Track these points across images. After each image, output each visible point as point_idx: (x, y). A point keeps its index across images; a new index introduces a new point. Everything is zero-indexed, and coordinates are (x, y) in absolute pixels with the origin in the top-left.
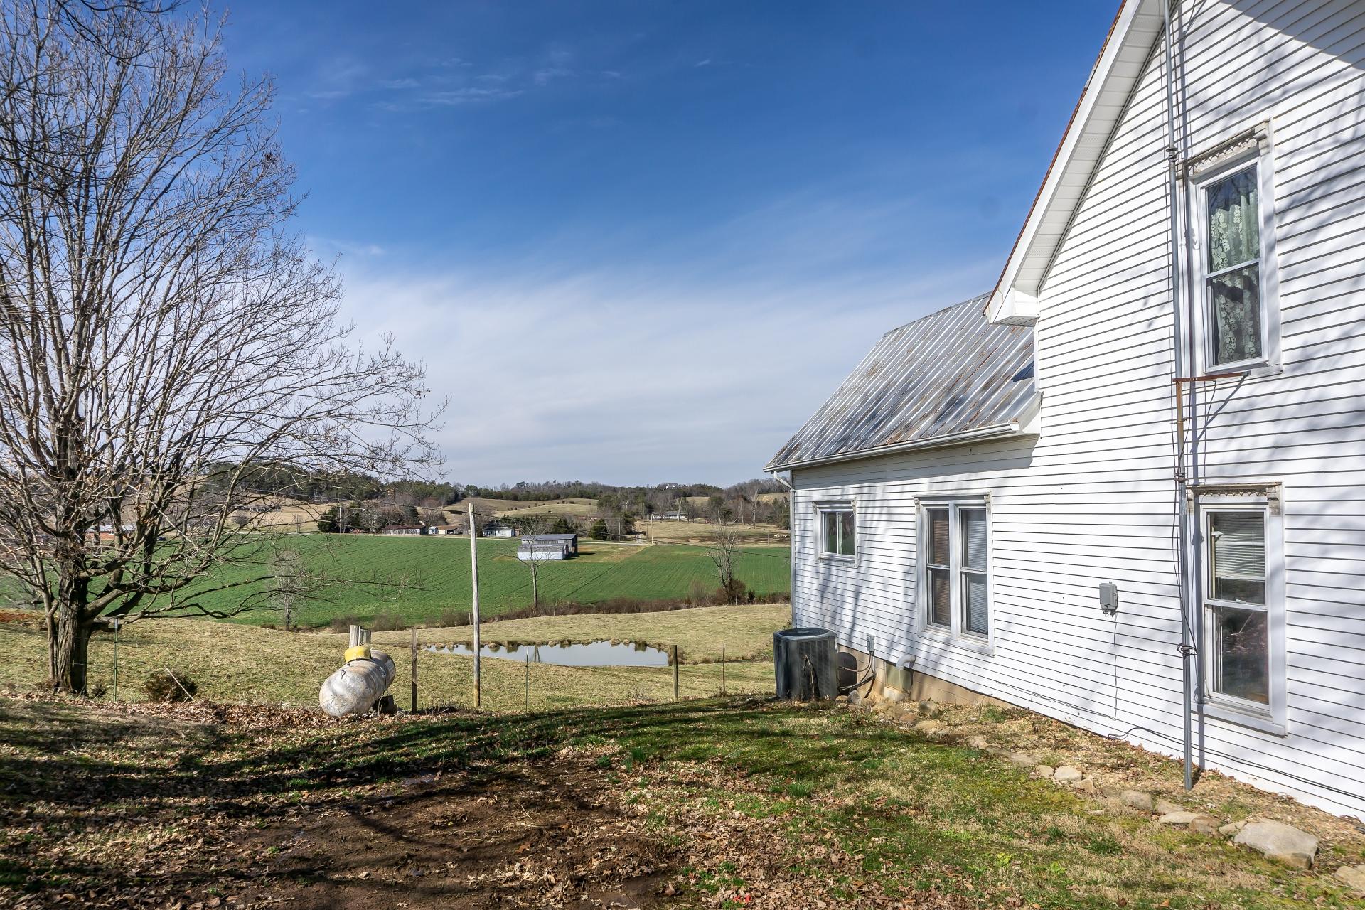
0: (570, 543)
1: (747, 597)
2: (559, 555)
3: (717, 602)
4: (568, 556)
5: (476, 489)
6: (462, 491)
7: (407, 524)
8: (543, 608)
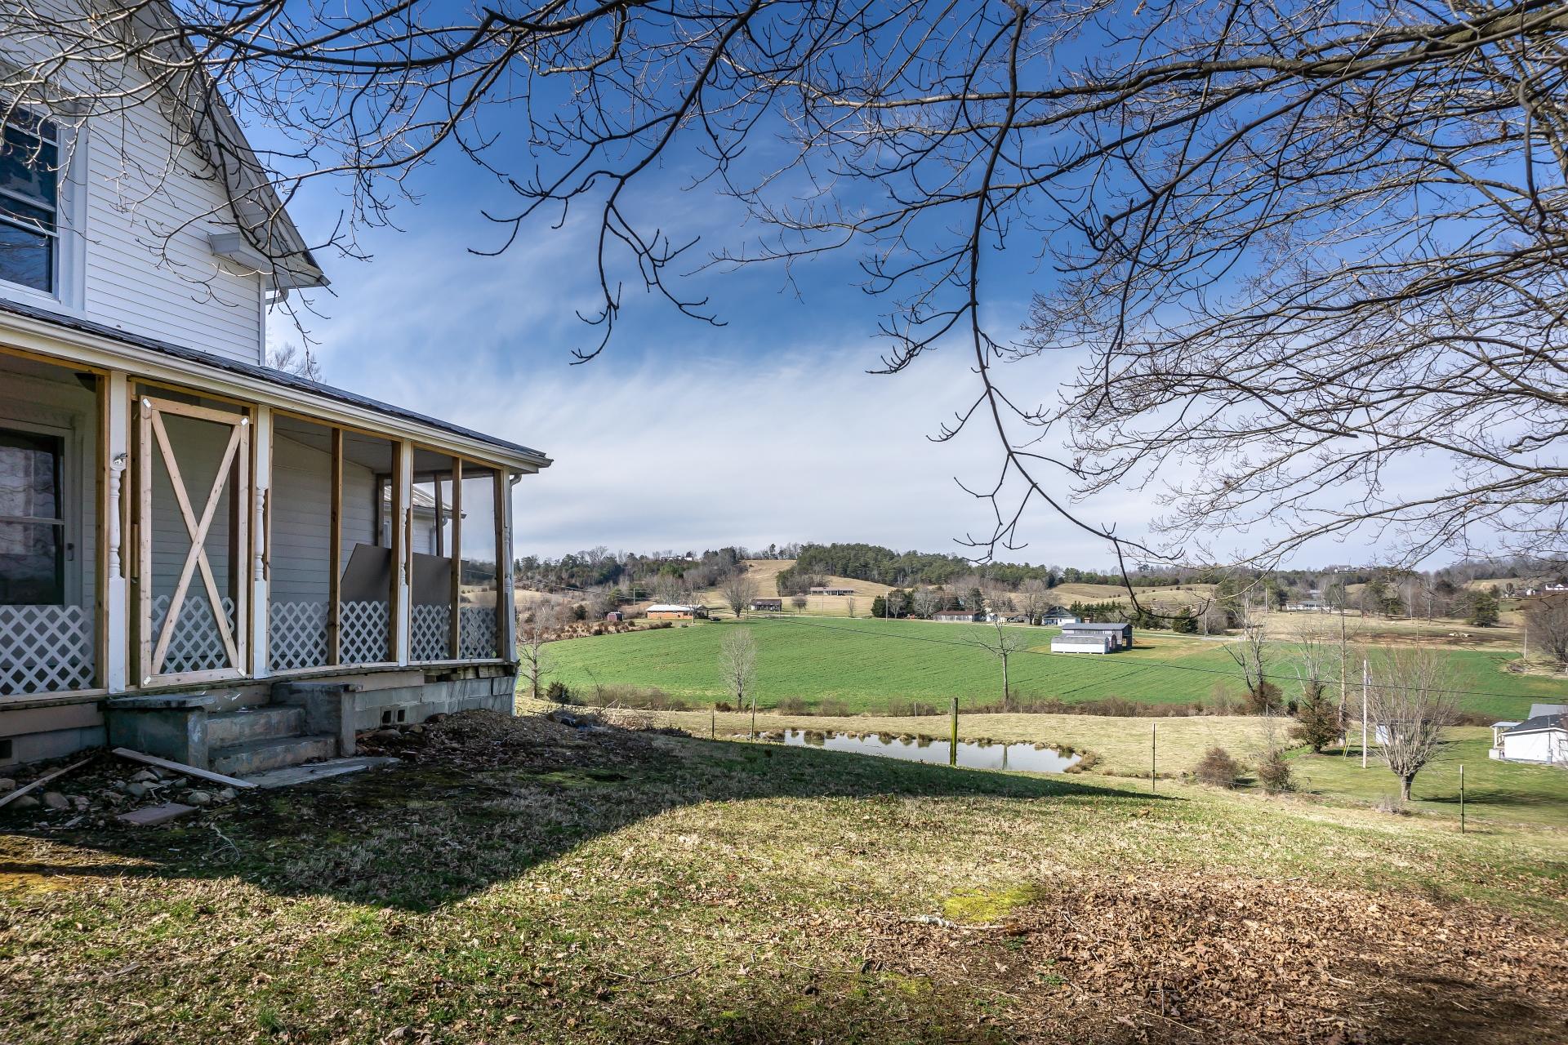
0: (1119, 635)
1: (1286, 706)
2: (1101, 648)
3: (1240, 711)
4: (1114, 649)
5: (1077, 573)
6: (1061, 574)
7: (963, 610)
8: (1012, 704)
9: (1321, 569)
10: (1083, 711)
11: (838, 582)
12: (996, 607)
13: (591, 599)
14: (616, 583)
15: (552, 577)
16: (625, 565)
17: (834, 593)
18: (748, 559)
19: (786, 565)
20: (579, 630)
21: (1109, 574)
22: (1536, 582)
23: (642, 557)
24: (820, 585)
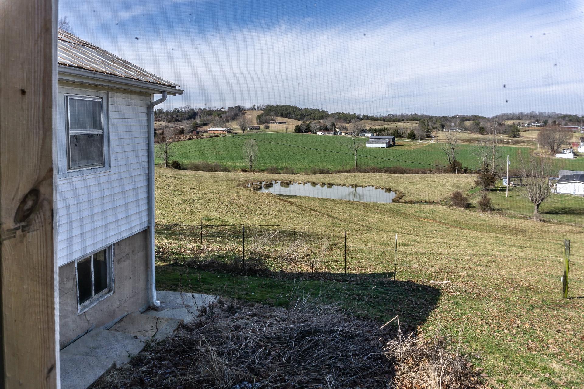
0: (391, 140)
1: (463, 170)
2: (385, 146)
3: (446, 171)
4: (389, 146)
5: (367, 116)
6: (361, 117)
7: (328, 130)
8: (358, 169)
9: (452, 116)
10: (386, 171)
11: (279, 119)
12: (340, 129)
13: (185, 125)
14: (194, 119)
15: (169, 116)
16: (198, 112)
17: (279, 123)
18: (245, 110)
19: (260, 113)
20: (182, 138)
21: (378, 117)
22: (528, 122)
23: (204, 109)
24: (273, 120)
